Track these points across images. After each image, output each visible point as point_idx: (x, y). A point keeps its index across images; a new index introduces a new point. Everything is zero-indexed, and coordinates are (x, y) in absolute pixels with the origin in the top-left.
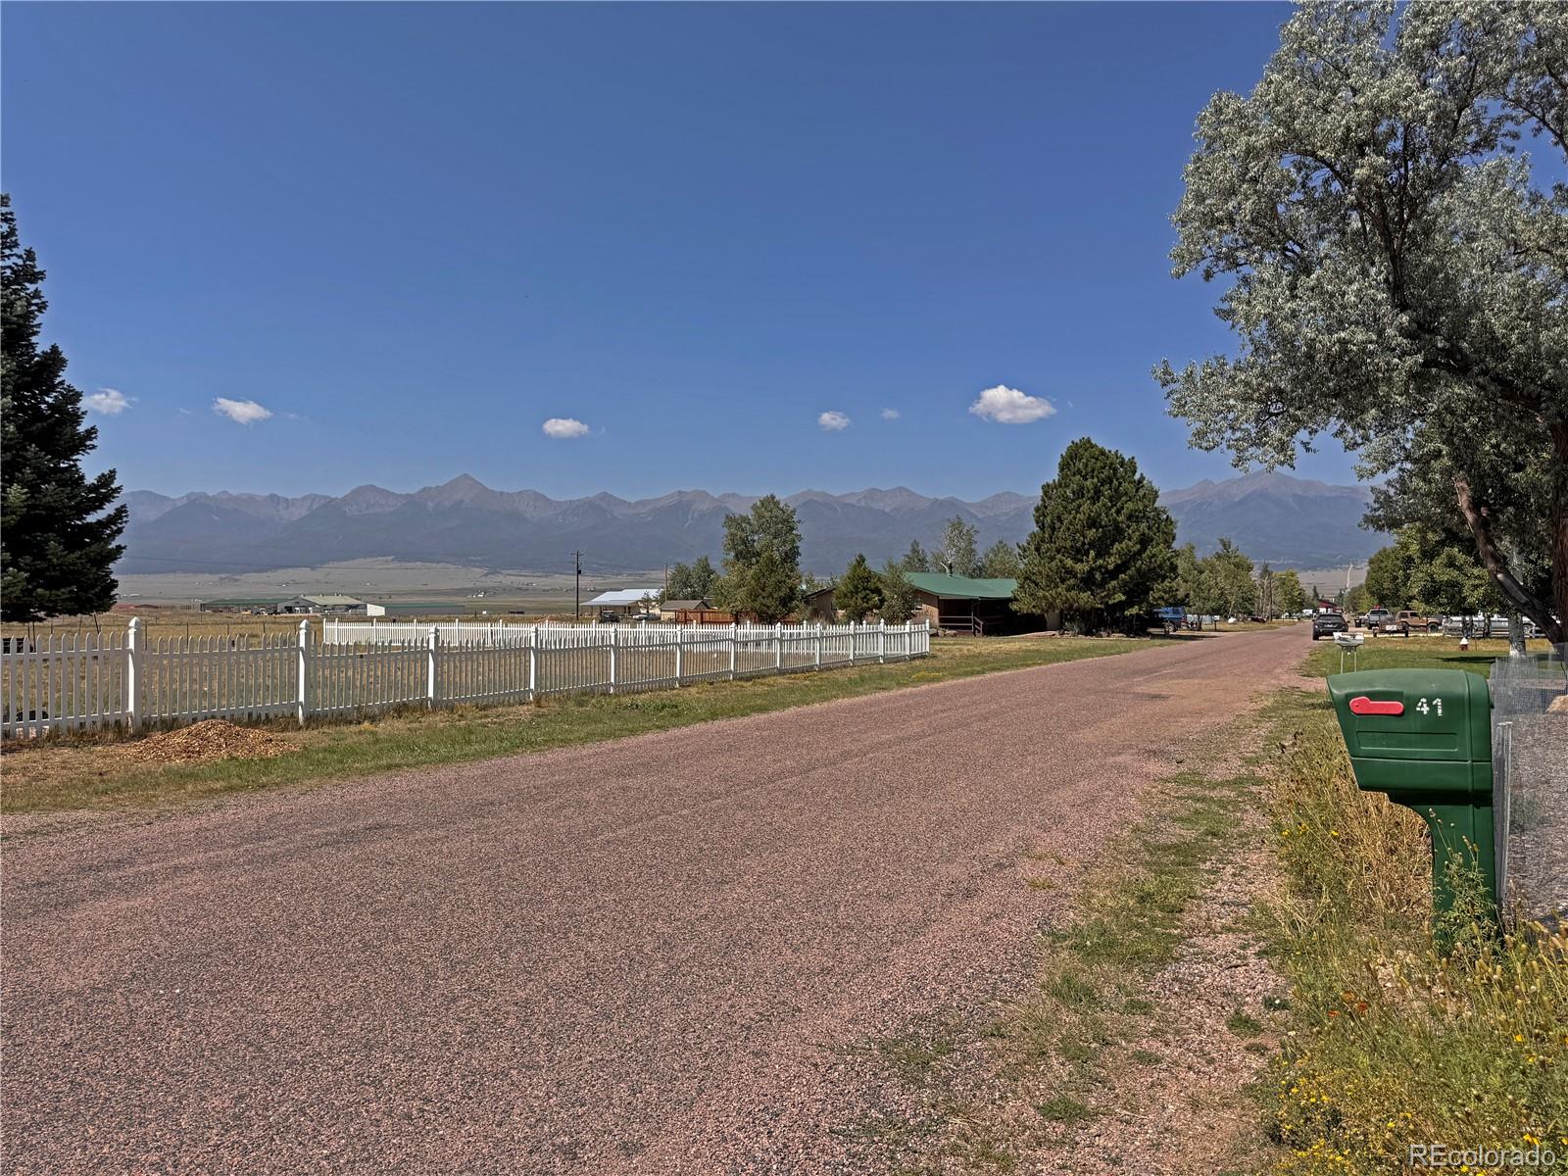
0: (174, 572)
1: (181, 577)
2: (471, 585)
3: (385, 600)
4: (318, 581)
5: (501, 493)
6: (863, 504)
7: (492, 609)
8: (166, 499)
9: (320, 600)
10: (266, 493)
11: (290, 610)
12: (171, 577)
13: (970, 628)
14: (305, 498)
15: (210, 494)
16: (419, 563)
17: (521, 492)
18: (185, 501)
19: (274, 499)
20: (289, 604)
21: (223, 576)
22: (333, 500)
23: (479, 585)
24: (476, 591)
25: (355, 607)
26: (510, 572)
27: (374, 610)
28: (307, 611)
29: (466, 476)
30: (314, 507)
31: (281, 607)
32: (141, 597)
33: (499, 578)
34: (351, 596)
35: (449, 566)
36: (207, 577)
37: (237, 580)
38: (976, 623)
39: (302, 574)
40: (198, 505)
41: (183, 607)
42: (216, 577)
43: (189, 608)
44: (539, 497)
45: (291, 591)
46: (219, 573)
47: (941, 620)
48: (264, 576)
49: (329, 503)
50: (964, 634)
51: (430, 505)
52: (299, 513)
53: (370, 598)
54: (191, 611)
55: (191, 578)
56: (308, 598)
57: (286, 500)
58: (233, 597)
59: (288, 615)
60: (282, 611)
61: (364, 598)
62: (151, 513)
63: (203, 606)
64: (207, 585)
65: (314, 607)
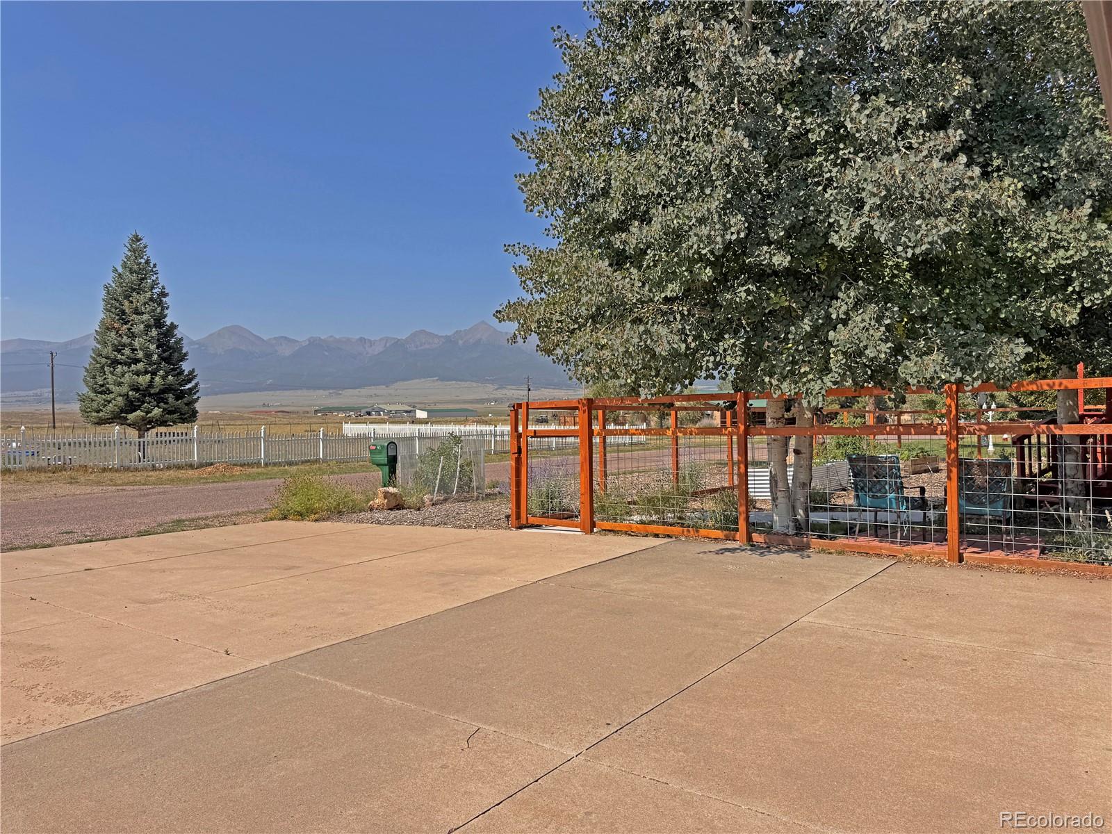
0: (301, 389)
1: (305, 392)
2: (486, 397)
3: (428, 408)
4: (390, 395)
7: (495, 413)
8: (298, 341)
9: (387, 408)
10: (358, 337)
11: (369, 414)
12: (299, 392)
14: (381, 340)
15: (323, 338)
16: (454, 382)
18: (307, 343)
19: (362, 340)
20: (368, 410)
21: (331, 391)
22: (399, 340)
23: (492, 396)
24: (489, 400)
25: (410, 412)
26: (513, 387)
27: (421, 414)
28: (380, 415)
29: (483, 322)
30: (388, 345)
31: (363, 411)
32: (281, 405)
33: (505, 391)
34: (406, 404)
35: (473, 383)
36: (321, 392)
37: (340, 394)
39: (381, 390)
40: (314, 344)
41: (304, 413)
42: (327, 392)
43: (308, 412)
45: (370, 401)
46: (329, 389)
48: (356, 392)
49: (398, 344)
51: (460, 342)
52: (379, 349)
53: (422, 406)
54: (309, 415)
55: (311, 393)
56: (380, 406)
57: (370, 341)
58: (336, 405)
59: (367, 417)
60: (363, 414)
61: (418, 406)
62: (286, 351)
63: (316, 411)
64: (322, 398)
65: (384, 412)
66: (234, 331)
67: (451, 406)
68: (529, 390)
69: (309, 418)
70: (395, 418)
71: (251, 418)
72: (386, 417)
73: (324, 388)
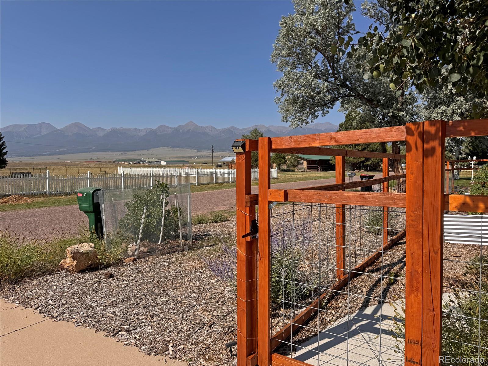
0: (108, 151)
1: (110, 153)
2: (193, 155)
3: (167, 160)
4: (149, 154)
5: (202, 127)
6: (315, 128)
7: (197, 163)
8: (105, 130)
9: (147, 160)
10: (133, 128)
11: (139, 163)
12: (108, 153)
13: (316, 169)
14: (144, 129)
15: (117, 128)
16: (178, 149)
17: (207, 126)
18: (111, 130)
19: (136, 129)
20: (139, 161)
21: (122, 152)
22: (153, 129)
23: (195, 155)
24: (194, 157)
25: (158, 162)
26: (204, 151)
27: (163, 163)
28: (144, 163)
29: (191, 122)
30: (147, 132)
31: (136, 162)
32: (99, 159)
33: (201, 153)
34: (156, 158)
35: (187, 149)
36: (117, 153)
37: (126, 154)
38: (318, 167)
39: (145, 152)
40: (114, 132)
41: (109, 162)
42: (120, 153)
43: (110, 162)
44: (212, 128)
45: (139, 157)
46: (121, 151)
47: (307, 167)
48: (133, 153)
49: (152, 131)
50: (314, 171)
51: (181, 131)
52: (143, 133)
53: (164, 159)
54: (111, 163)
55: (113, 153)
56: (144, 159)
57: (139, 130)
58: (124, 159)
59: (138, 164)
60: (137, 163)
61: (162, 159)
62: (101, 134)
63: (114, 162)
64: (117, 155)
65: (146, 162)
66: (77, 125)
67: (177, 159)
68: (213, 152)
69: (111, 164)
70: (150, 165)
71: (84, 165)
72: (147, 164)
73: (119, 151)
